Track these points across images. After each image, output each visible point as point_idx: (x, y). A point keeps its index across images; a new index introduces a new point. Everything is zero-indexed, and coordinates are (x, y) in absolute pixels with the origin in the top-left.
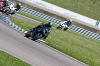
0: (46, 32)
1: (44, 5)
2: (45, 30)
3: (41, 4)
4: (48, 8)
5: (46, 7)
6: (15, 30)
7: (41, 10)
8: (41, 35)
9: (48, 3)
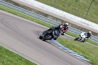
0: (55, 34)
1: (88, 25)
2: (55, 32)
3: (85, 23)
4: (92, 27)
5: (90, 27)
6: (59, 48)
7: (85, 29)
8: (51, 36)
9: (92, 23)
